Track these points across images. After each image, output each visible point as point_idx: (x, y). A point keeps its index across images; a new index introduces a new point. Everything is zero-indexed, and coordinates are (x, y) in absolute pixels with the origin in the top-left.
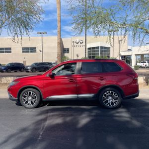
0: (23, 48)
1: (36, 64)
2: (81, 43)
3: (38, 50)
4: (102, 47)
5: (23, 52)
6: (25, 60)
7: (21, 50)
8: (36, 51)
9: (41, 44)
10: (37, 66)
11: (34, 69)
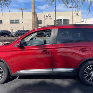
0: (10, 20)
1: (19, 31)
2: (50, 17)
3: (20, 22)
4: (64, 20)
5: (10, 23)
6: (12, 28)
7: (9, 22)
8: (19, 23)
9: (22, 17)
10: (19, 33)
11: (17, 35)
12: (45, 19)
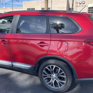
12: (78, 6)
